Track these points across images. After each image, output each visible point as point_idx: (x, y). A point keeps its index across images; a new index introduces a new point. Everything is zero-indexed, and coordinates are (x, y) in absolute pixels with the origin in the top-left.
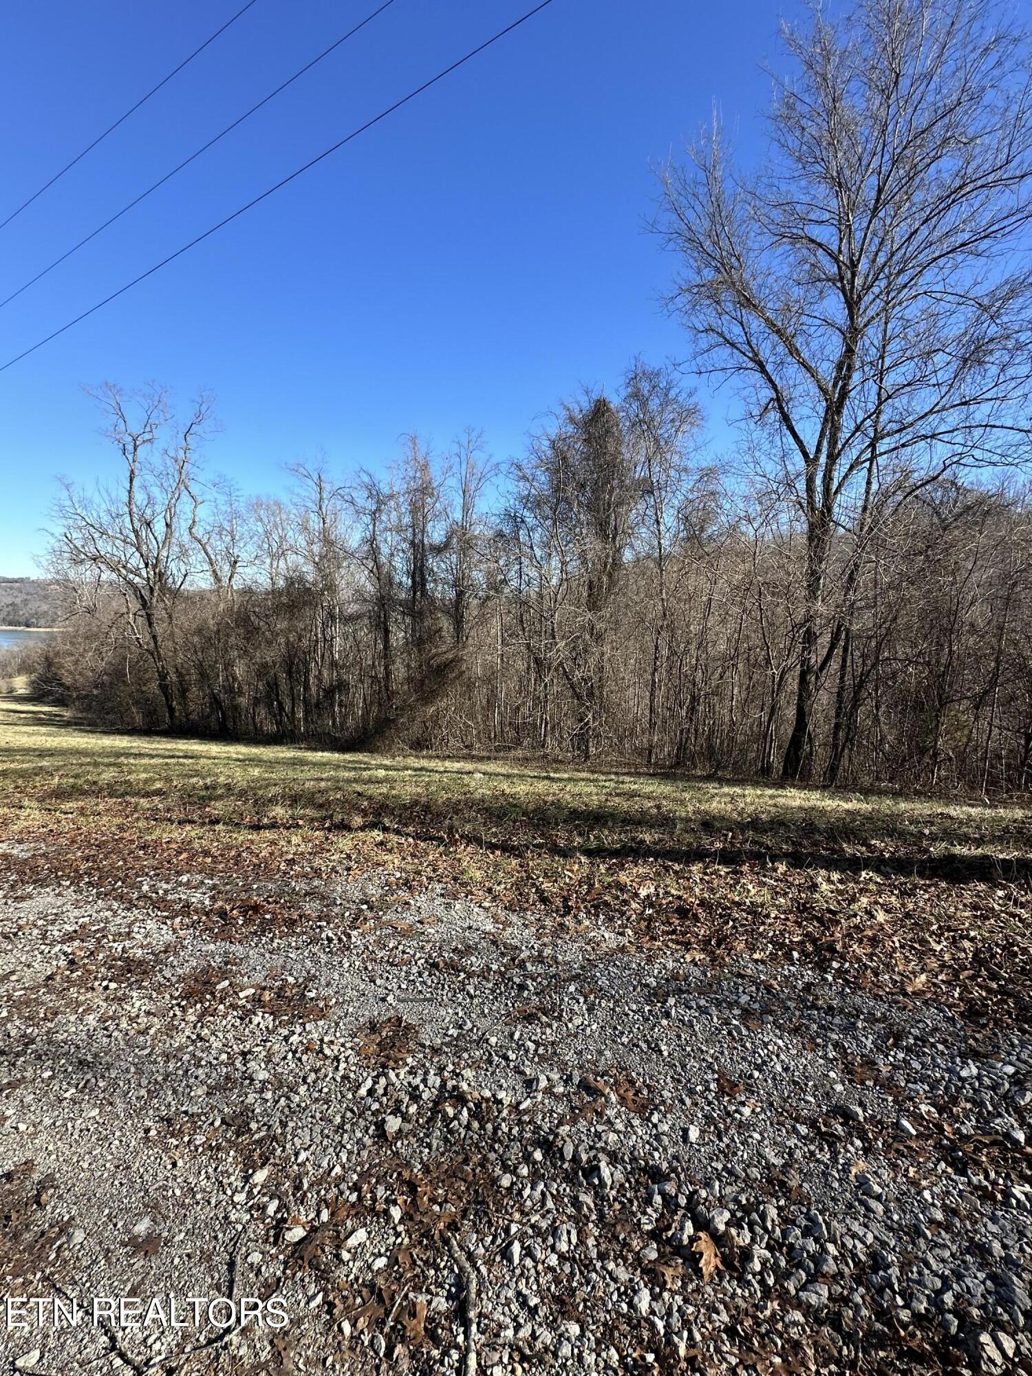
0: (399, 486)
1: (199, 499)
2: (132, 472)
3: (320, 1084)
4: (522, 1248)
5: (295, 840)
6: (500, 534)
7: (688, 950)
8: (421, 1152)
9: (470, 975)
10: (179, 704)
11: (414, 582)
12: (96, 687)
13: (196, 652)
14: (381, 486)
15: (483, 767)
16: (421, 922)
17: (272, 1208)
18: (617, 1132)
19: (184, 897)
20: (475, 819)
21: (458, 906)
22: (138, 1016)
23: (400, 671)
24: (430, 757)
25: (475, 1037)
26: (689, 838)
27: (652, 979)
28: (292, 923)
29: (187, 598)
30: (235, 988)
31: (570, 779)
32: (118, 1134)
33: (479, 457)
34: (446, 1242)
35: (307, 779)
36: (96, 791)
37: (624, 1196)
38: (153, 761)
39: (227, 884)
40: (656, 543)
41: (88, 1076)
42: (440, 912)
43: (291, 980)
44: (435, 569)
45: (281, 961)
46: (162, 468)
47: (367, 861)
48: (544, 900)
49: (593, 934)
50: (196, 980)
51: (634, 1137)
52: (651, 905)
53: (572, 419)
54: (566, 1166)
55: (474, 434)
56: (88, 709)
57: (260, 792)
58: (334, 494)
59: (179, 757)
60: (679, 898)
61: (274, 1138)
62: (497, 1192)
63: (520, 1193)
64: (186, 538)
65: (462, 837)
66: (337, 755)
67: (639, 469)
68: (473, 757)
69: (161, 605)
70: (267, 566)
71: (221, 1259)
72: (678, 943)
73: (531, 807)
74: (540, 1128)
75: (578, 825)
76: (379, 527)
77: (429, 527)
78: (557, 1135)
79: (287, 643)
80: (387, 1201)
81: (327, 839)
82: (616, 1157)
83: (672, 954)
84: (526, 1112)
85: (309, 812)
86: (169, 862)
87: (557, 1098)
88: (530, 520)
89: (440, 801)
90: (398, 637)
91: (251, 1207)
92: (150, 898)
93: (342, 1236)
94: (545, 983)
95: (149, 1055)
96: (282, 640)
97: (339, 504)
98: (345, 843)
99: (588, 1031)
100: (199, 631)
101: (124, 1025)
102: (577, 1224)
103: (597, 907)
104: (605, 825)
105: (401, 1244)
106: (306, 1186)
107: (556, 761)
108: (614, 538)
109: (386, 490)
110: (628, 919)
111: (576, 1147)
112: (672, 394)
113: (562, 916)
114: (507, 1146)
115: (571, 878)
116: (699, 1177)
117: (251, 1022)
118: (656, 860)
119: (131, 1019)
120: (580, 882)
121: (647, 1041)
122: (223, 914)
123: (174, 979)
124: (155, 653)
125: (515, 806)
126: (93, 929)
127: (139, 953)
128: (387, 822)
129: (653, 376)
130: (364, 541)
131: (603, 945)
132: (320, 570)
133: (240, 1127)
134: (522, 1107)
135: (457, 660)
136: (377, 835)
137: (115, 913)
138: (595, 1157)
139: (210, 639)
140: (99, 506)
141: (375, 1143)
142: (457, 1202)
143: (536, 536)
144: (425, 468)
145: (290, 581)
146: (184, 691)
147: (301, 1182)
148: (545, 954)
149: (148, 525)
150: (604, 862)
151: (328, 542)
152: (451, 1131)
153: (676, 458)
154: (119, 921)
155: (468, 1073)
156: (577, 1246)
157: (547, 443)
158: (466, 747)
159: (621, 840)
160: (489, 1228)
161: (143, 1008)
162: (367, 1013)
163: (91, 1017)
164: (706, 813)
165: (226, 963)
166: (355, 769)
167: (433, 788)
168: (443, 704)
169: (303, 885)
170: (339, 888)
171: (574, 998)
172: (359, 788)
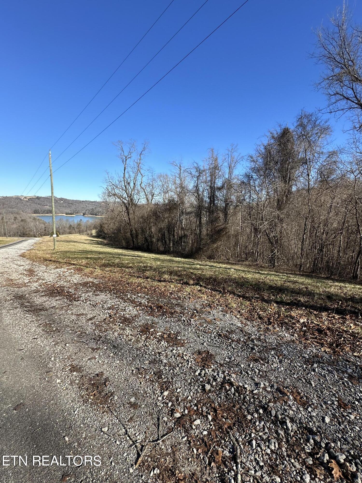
0: (207, 167)
1: (143, 175)
2: (125, 168)
3: (183, 368)
4: (256, 443)
5: (172, 286)
6: (243, 182)
7: (322, 347)
8: (218, 399)
9: (233, 341)
10: (135, 240)
11: (210, 200)
12: (113, 234)
13: (141, 224)
14: (201, 167)
15: (234, 267)
16: (215, 319)
17: (170, 404)
18: (294, 411)
19: (140, 301)
20: (232, 285)
21: (228, 316)
22: (128, 335)
23: (204, 232)
24: (214, 262)
25: (235, 363)
26: (320, 302)
27: (306, 355)
28: (172, 314)
29: (139, 207)
30: (156, 332)
31: (268, 274)
32: (125, 370)
33: (236, 155)
34: (228, 433)
35: (175, 267)
36: (113, 265)
37: (297, 436)
38: (129, 257)
39: (152, 298)
40: (307, 184)
41: (116, 351)
42: (221, 317)
43: (172, 332)
44: (218, 196)
45: (169, 326)
46: (133, 166)
47: (196, 296)
48: (260, 318)
49: (280, 334)
50: (144, 327)
51: (301, 415)
52: (305, 326)
53: (273, 137)
54: (272, 418)
55: (234, 146)
56: (111, 240)
57: (160, 270)
58: (184, 171)
59: (136, 257)
60: (318, 325)
61: (169, 382)
62: (246, 420)
63: (255, 423)
64: (139, 188)
65: (228, 291)
66: (183, 259)
67: (300, 154)
68: (230, 263)
69: (132, 209)
70: (163, 196)
71: (155, 416)
72: (317, 343)
73: (254, 283)
74: (261, 401)
75: (272, 292)
76: (200, 181)
77: (217, 181)
78: (268, 406)
79: (168, 221)
80: (207, 412)
81: (182, 287)
82: (293, 420)
83: (315, 347)
84: (256, 394)
85: (176, 277)
86: (135, 289)
87: (268, 392)
88: (255, 176)
89: (220, 278)
90: (204, 219)
91: (164, 402)
92: (130, 299)
93: (192, 420)
94: (262, 349)
95: (132, 348)
96: (166, 220)
97: (186, 174)
98: (188, 289)
99: (280, 370)
100: (142, 217)
101: (125, 337)
102: (278, 440)
103: (282, 324)
104: (284, 292)
105: (212, 428)
106: (180, 400)
107: (261, 267)
108: (289, 182)
109: (202, 168)
110: (295, 330)
111: (276, 412)
112: (318, 122)
113: (268, 325)
114: (249, 405)
115: (271, 311)
116: (330, 437)
117: (161, 343)
118: (306, 309)
119: (126, 336)
120: (275, 313)
121: (305, 379)
122: (151, 307)
123: (138, 326)
124: (129, 224)
125: (247, 282)
126: (115, 307)
127: (128, 316)
128: (201, 283)
129: (308, 117)
130: (194, 186)
131: (285, 338)
132: (179, 197)
133: (159, 376)
134: (254, 392)
135: (225, 228)
136: (198, 288)
137: (121, 303)
138: (284, 418)
139: (145, 220)
140: (116, 179)
141: (202, 392)
142: (231, 420)
143: (257, 183)
144: (216, 160)
145: (170, 201)
146: (137, 236)
147: (178, 398)
148: (261, 338)
149: (129, 184)
150: (283, 307)
151: (182, 187)
152: (228, 394)
153: (318, 149)
154: (122, 305)
155: (234, 375)
156: (278, 449)
157: (263, 147)
158: (227, 259)
159: (291, 299)
160: (244, 432)
161: (130, 333)
162: (197, 347)
163: (116, 333)
164: (329, 292)
165: (153, 323)
166: (189, 264)
167: (217, 273)
168: (219, 244)
169: (175, 302)
170: (186, 304)
171: (273, 356)
172: (191, 271)
